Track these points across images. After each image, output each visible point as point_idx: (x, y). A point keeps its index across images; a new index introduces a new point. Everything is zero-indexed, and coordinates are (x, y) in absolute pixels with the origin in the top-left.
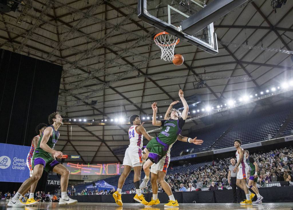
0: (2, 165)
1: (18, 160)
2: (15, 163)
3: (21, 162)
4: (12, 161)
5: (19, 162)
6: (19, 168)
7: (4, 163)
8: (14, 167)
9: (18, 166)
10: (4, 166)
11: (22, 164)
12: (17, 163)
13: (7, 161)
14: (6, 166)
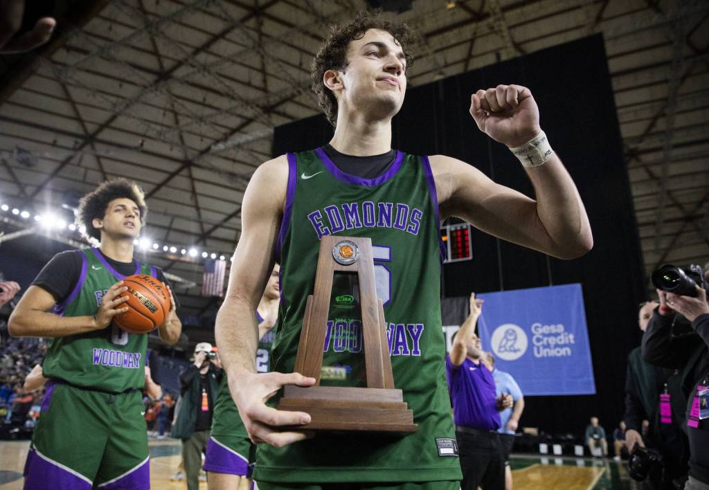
0: (506, 350)
1: (546, 329)
2: (538, 340)
3: (556, 335)
4: (530, 335)
5: (550, 335)
6: (553, 353)
7: (510, 343)
8: (539, 352)
9: (547, 346)
10: (511, 351)
11: (560, 340)
12: (545, 339)
13: (515, 339)
14: (515, 351)
